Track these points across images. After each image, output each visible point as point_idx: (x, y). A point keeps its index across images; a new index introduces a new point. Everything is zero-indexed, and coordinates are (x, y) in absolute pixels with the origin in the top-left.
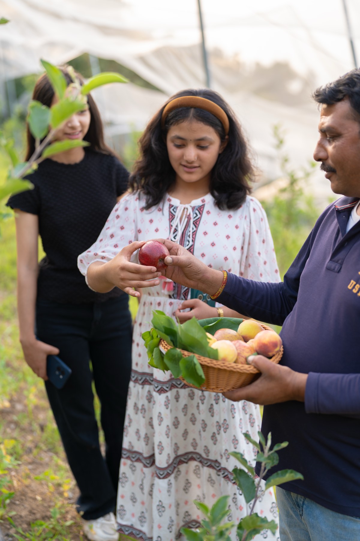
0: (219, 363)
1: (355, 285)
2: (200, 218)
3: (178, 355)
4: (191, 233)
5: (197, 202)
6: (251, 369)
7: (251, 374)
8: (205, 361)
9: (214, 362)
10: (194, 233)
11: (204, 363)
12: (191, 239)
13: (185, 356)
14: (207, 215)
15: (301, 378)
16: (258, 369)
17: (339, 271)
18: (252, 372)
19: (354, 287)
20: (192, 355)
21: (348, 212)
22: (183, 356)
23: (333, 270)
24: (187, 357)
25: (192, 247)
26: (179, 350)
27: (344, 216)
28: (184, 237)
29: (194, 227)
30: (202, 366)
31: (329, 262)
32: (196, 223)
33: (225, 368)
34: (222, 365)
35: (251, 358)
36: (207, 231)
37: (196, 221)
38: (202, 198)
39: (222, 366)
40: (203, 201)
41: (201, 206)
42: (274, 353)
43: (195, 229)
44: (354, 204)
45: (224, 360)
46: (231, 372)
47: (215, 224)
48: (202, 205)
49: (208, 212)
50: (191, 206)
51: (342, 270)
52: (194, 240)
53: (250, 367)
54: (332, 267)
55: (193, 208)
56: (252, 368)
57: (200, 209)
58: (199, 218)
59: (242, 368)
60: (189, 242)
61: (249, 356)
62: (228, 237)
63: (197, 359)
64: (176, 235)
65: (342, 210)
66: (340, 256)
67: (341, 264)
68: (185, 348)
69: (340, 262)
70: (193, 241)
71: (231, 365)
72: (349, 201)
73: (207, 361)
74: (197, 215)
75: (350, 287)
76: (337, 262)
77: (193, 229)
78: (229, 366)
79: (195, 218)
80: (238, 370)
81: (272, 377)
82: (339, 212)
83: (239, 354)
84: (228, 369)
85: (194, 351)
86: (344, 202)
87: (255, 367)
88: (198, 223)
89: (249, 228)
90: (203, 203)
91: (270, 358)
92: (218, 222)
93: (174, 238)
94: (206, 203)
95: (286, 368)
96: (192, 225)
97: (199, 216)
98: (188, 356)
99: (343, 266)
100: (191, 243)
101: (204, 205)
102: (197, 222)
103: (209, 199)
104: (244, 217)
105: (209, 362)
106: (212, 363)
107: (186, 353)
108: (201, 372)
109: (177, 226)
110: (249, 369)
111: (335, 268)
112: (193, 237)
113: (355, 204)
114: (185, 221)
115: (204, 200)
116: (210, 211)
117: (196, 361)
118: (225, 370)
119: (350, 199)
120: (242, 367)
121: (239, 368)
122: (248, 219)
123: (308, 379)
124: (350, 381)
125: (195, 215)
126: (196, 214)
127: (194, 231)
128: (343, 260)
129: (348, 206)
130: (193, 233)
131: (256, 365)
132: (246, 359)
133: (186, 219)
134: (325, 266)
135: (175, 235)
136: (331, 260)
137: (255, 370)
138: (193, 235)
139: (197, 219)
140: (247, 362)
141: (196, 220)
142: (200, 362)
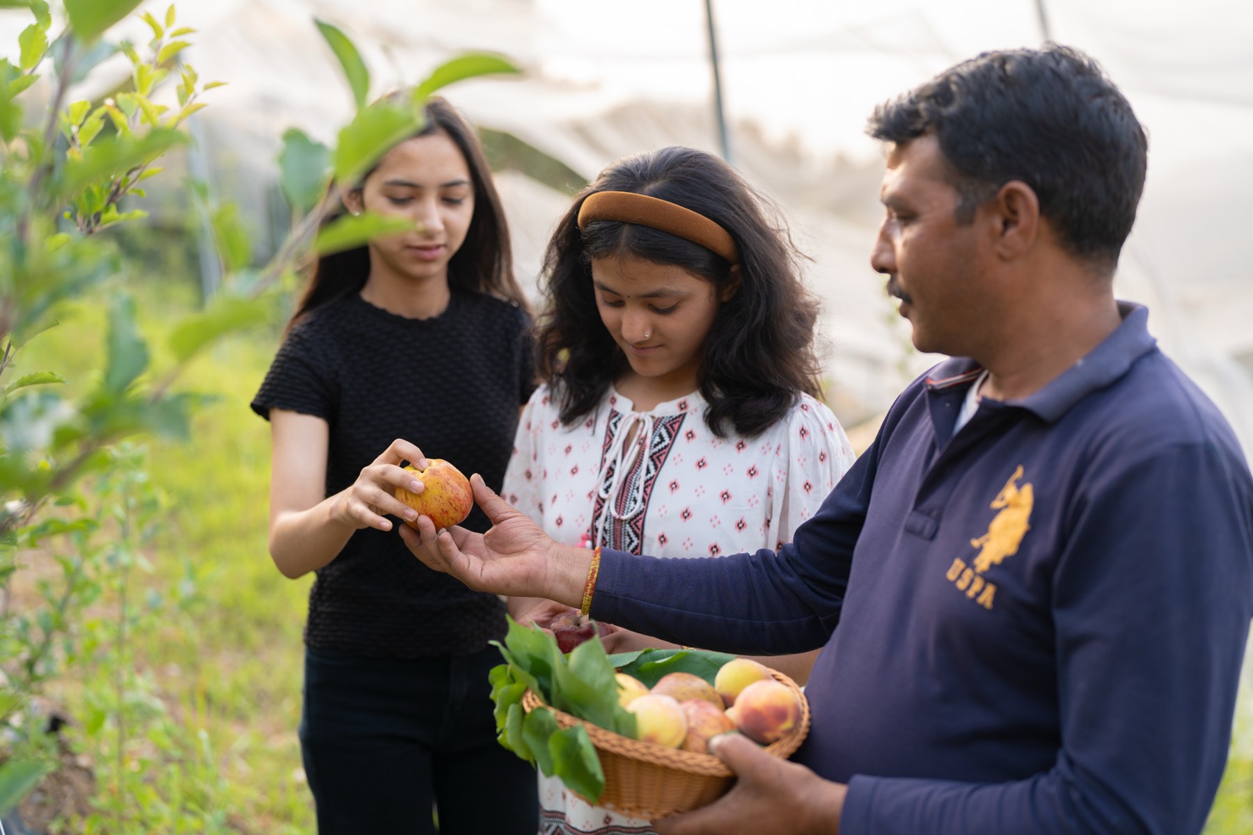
0: (639, 746)
1: (963, 571)
2: (669, 447)
3: (550, 722)
4: (641, 484)
5: (668, 409)
6: (711, 766)
7: (714, 778)
8: (607, 741)
9: (628, 743)
10: (650, 483)
11: (603, 745)
12: (639, 496)
13: (565, 725)
14: (685, 439)
15: (831, 794)
16: (729, 767)
17: (933, 537)
18: (714, 772)
19: (960, 577)
20: (579, 723)
21: (958, 393)
22: (559, 725)
23: (919, 533)
24: (568, 728)
25: (642, 516)
26: (552, 712)
27: (948, 405)
28: (626, 489)
29: (652, 468)
30: (602, 753)
31: (910, 515)
32: (658, 458)
33: (651, 759)
34: (644, 751)
35: (716, 741)
36: (679, 482)
37: (658, 454)
38: (681, 400)
39: (643, 754)
40: (683, 406)
41: (676, 418)
42: (778, 734)
43: (653, 472)
44: (972, 376)
45: (651, 740)
46: (666, 772)
47: (701, 464)
48: (680, 416)
49: (690, 435)
50: (653, 417)
51: (940, 534)
52: (647, 498)
53: (710, 761)
54: (918, 527)
55: (657, 422)
56: (715, 762)
57: (671, 425)
58: (666, 447)
59: (690, 762)
60: (635, 501)
61: (714, 736)
62: (726, 496)
63: (586, 735)
64: (609, 486)
65: (943, 389)
66: (935, 499)
67: (938, 520)
68: (565, 709)
69: (934, 513)
70: (644, 500)
71: (668, 753)
72: (963, 368)
73: (610, 740)
74: (662, 440)
75: (951, 575)
76: (929, 514)
77: (648, 471)
78: (659, 754)
79: (656, 445)
80: (681, 766)
81: (762, 788)
82: (935, 393)
83: (691, 731)
84: (658, 762)
85: (585, 715)
86: (951, 370)
87: (722, 762)
88: (662, 458)
89: (783, 477)
90: (683, 412)
91: (764, 743)
92: (707, 460)
93: (606, 490)
94: (688, 410)
95: (799, 769)
96: (646, 460)
97: (667, 441)
98: (571, 726)
99: (943, 525)
100: (639, 506)
101: (683, 416)
102: (661, 455)
103: (696, 404)
104: (774, 449)
105: (615, 742)
106: (621, 746)
107: (567, 719)
108: (594, 765)
109: (615, 462)
110: (707, 764)
111: (923, 528)
112: (645, 491)
113: (978, 375)
114: (634, 450)
115: (684, 403)
116: (695, 432)
117: (583, 739)
118: (650, 765)
119: (965, 361)
120: (692, 758)
121: (682, 762)
122: (782, 455)
123: (848, 798)
124: (944, 805)
125: (657, 439)
126: (661, 436)
127: (651, 478)
128: (941, 509)
129: (959, 378)
130: (646, 482)
131: (725, 757)
132: (707, 742)
133: (637, 447)
134: (904, 523)
135: (608, 483)
136: (915, 508)
137: (722, 767)
138: (645, 487)
139: (662, 449)
140: (708, 750)
141: (659, 451)
142: (595, 741)
